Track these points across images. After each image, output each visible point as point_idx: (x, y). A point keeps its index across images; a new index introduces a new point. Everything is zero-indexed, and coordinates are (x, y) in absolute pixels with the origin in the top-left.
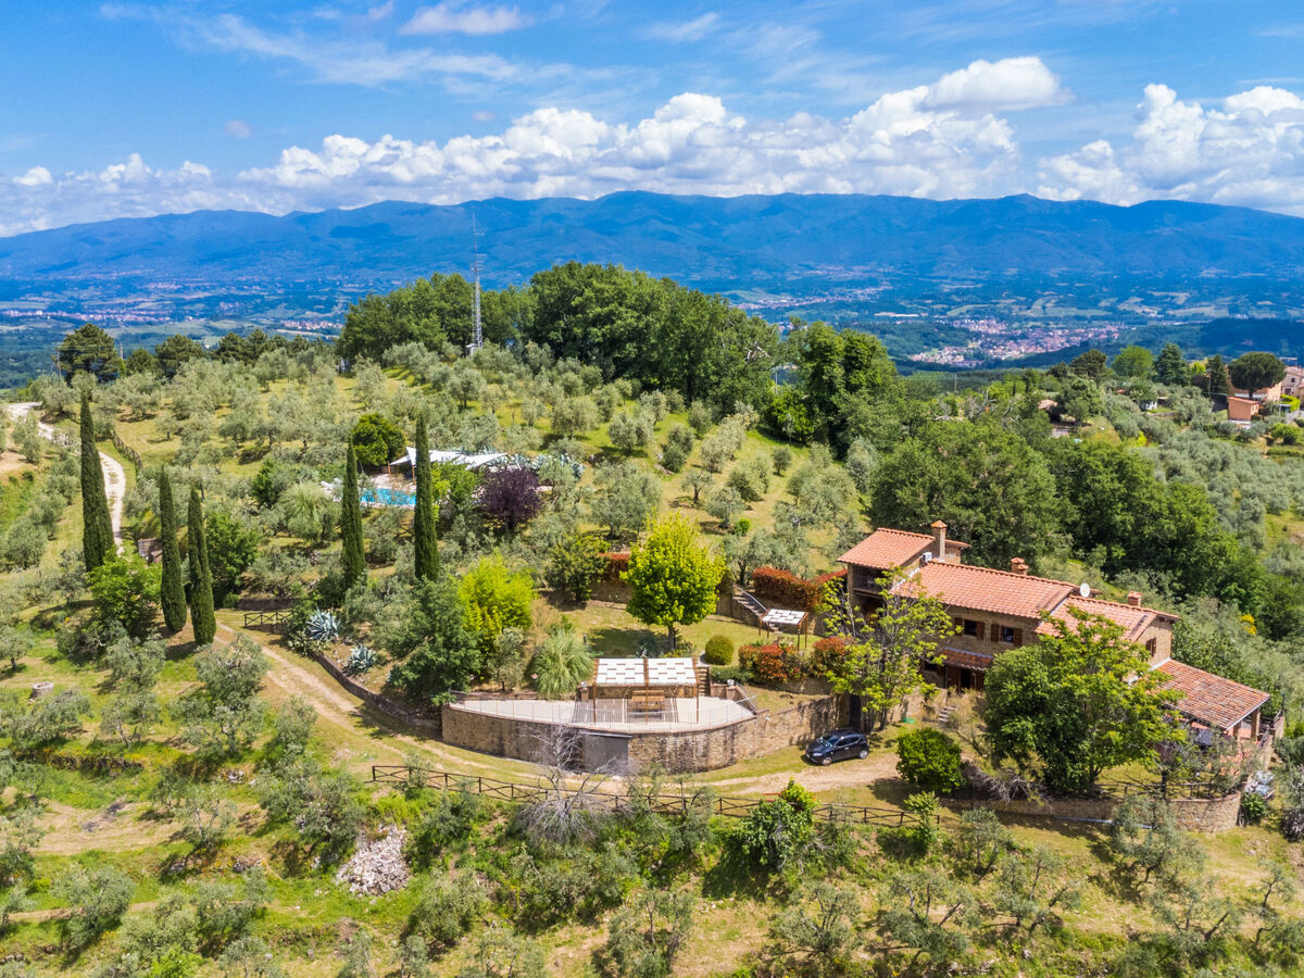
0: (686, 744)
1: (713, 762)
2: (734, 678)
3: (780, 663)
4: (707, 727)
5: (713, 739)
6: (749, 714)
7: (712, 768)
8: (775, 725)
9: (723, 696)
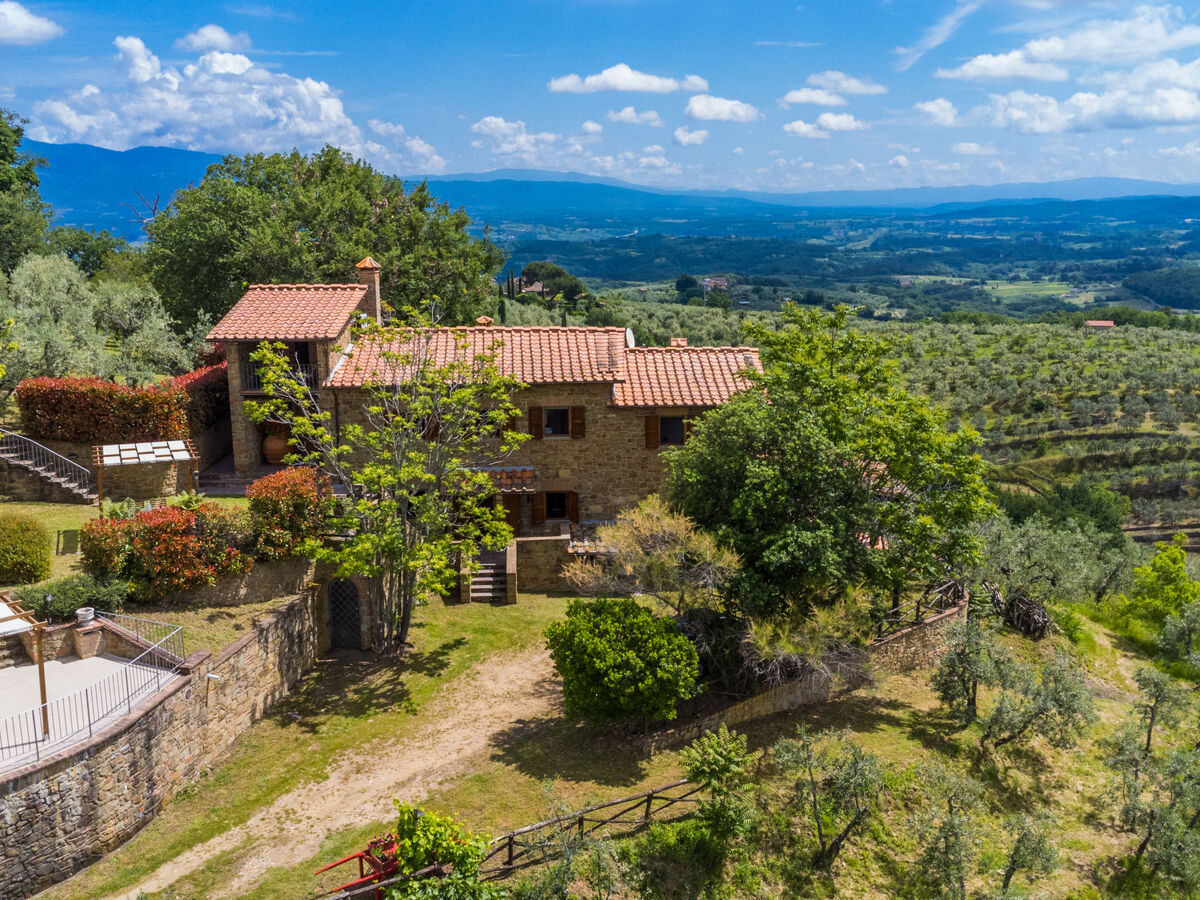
0: (33, 805)
1: (111, 829)
2: (89, 603)
3: (193, 542)
4: (81, 739)
5: (104, 769)
6: (169, 680)
7: (109, 847)
8: (223, 686)
9: (71, 653)
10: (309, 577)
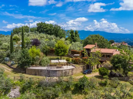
0: (66, 71)
1: (70, 74)
2: (71, 63)
3: (78, 60)
5: (70, 71)
8: (78, 69)
9: (70, 65)
10: (86, 64)
